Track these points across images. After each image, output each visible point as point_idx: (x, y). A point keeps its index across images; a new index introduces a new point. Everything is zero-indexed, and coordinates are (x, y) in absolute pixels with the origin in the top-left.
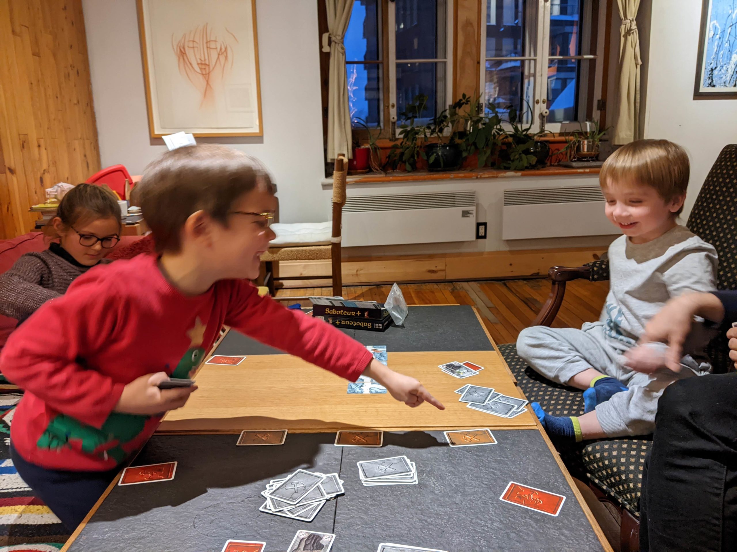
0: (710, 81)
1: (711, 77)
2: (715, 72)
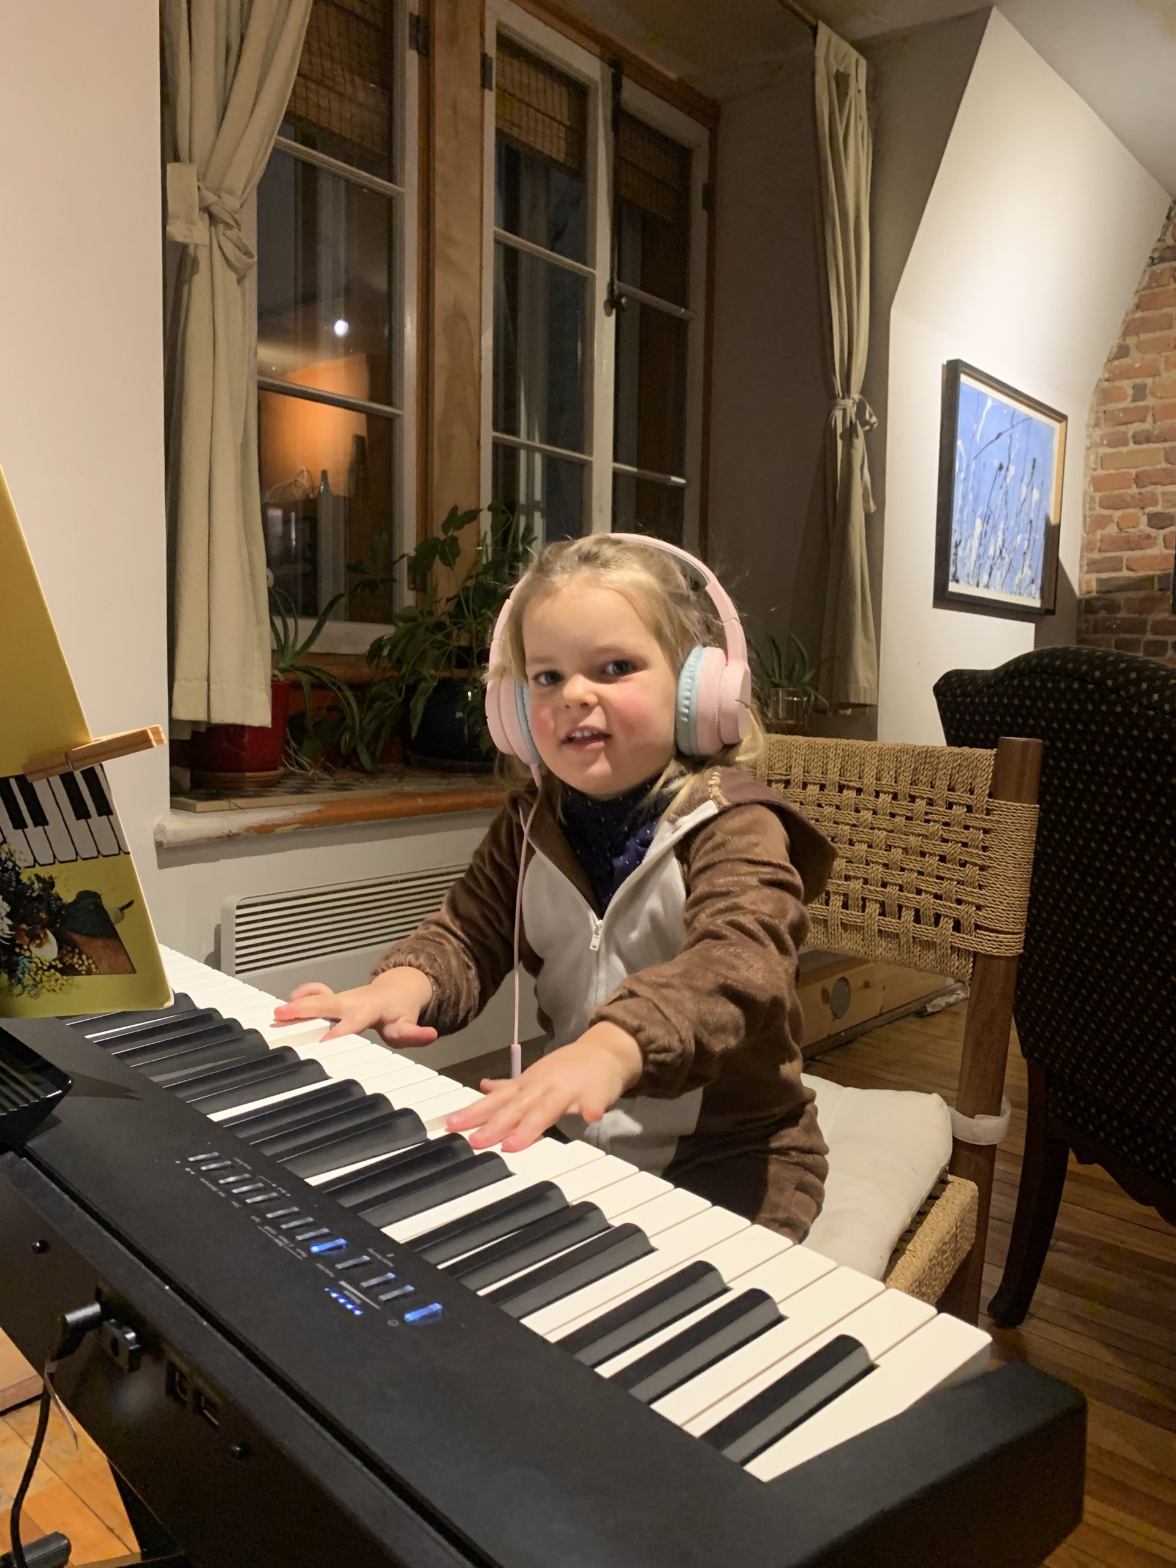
0: (953, 570)
1: (955, 563)
2: (960, 552)
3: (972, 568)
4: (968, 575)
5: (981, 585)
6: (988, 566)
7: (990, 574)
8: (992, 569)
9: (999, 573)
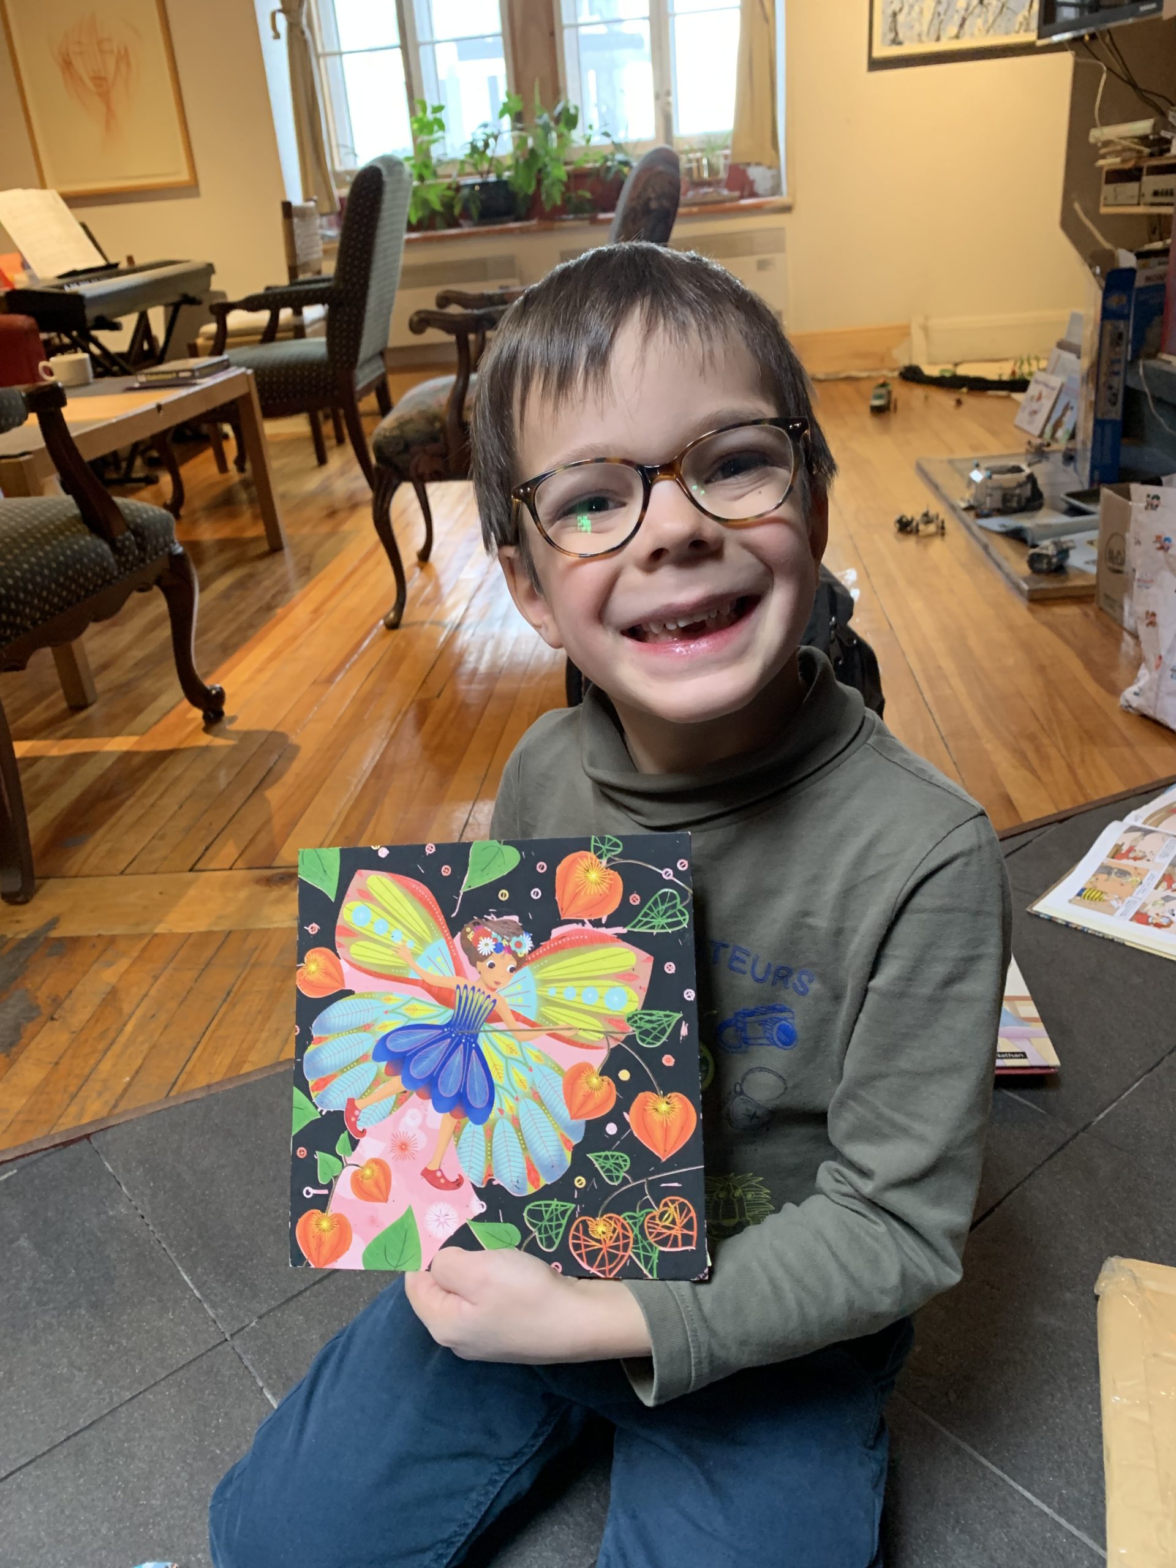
0: (892, 36)
1: (894, 29)
2: (901, 18)
3: (925, 28)
4: (920, 35)
5: (944, 39)
6: (957, 19)
7: (962, 25)
8: (964, 20)
9: (980, 22)
